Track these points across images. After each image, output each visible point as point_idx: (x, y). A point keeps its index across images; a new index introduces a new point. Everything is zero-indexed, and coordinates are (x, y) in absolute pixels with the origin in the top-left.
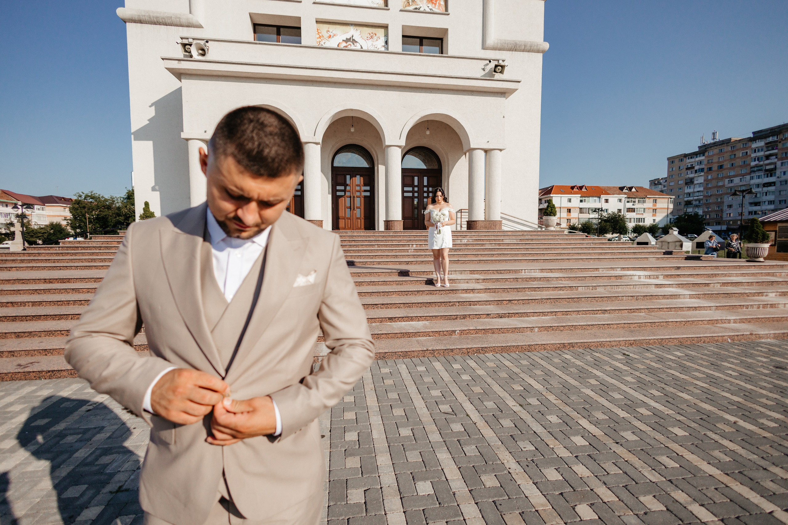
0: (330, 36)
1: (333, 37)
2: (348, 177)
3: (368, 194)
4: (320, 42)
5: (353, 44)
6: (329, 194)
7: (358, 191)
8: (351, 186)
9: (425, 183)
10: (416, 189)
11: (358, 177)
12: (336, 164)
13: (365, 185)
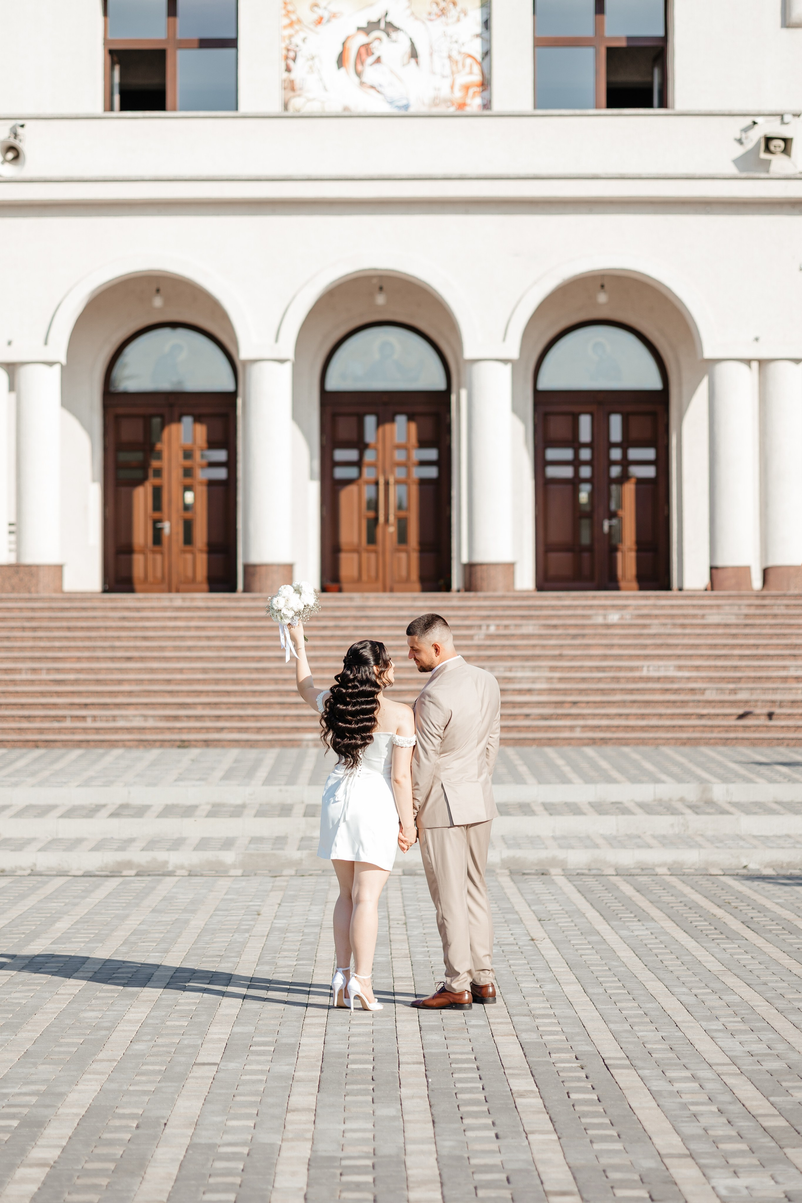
0: (321, 18)
1: (329, 21)
2: (370, 421)
3: (432, 472)
4: (291, 37)
5: (388, 35)
6: (312, 478)
7: (399, 464)
8: (380, 446)
9: (616, 435)
10: (585, 454)
11: (401, 420)
12: (333, 384)
13: (423, 444)
